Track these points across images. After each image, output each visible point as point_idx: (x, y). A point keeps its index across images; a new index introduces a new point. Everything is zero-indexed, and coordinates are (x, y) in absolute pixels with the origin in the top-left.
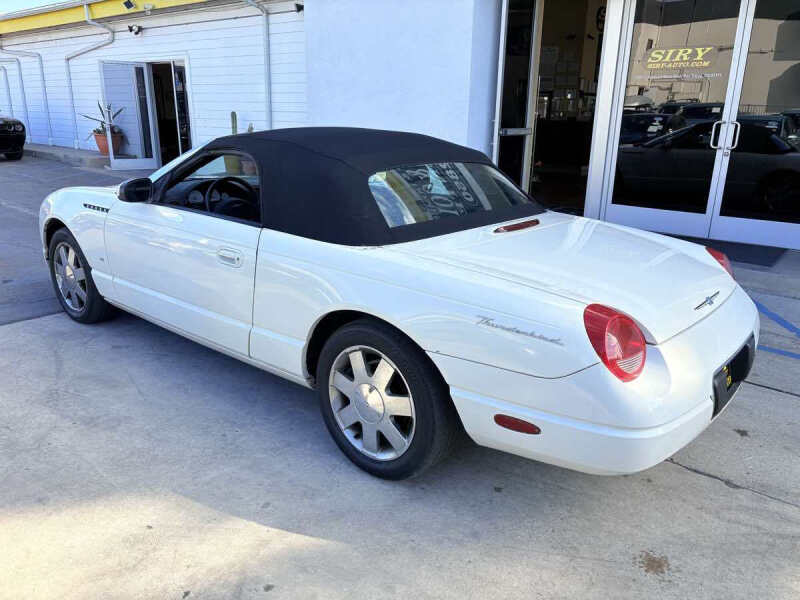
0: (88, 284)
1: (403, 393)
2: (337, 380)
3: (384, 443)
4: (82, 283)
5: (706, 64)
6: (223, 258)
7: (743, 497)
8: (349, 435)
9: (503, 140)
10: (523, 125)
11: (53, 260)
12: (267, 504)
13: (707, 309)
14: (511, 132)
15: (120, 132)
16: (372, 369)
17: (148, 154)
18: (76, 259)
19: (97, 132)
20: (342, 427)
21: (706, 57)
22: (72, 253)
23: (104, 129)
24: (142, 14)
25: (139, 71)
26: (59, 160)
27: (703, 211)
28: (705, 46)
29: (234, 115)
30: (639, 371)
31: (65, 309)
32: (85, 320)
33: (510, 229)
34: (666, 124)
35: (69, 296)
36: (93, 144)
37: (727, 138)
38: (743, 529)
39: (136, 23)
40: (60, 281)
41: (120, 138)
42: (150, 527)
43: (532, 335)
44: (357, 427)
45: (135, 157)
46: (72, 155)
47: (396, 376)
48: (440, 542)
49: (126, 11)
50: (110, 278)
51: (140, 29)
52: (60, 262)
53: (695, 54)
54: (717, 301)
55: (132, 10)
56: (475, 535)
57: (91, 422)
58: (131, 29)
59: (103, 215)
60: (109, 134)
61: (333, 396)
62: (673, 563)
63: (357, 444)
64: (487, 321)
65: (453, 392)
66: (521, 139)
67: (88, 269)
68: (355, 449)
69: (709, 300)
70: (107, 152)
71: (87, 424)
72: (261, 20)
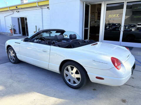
0: (15, 56)
1: (79, 74)
2: (65, 72)
3: (74, 82)
4: (14, 56)
5: (118, 17)
6: (44, 51)
7: (136, 89)
8: (68, 81)
9: (85, 30)
10: (88, 27)
11: (8, 52)
12: (55, 94)
13: (129, 57)
14: (86, 28)
15: (15, 29)
16: (72, 70)
17: (20, 33)
18: (13, 52)
19: (11, 29)
20: (66, 80)
21: (118, 16)
22: (12, 51)
23: (12, 29)
24: (19, 9)
25: (18, 19)
26: (3, 35)
27: (119, 41)
28: (118, 14)
29: (36, 26)
30: (120, 68)
31: (10, 61)
32: (14, 63)
33: (93, 45)
34: (110, 27)
35: (11, 59)
36: (10, 32)
37: (122, 29)
38: (137, 94)
39: (18, 11)
40: (9, 56)
41: (15, 30)
42: (35, 100)
43: (102, 63)
44: (69, 80)
45: (17, 34)
46: (6, 34)
47: (77, 71)
48: (87, 99)
49: (16, 8)
50: (20, 55)
51: (19, 11)
52: (10, 53)
53: (116, 15)
54: (130, 56)
55: (17, 8)
56: (93, 98)
57: (19, 81)
58: (17, 12)
59: (19, 44)
60: (13, 30)
61: (65, 75)
62: (127, 101)
63: (70, 83)
64: (94, 61)
65: (88, 73)
66: (88, 29)
67: (15, 54)
68: (69, 84)
69: (129, 56)
70: (12, 33)
71: (19, 82)
72: (41, 10)
